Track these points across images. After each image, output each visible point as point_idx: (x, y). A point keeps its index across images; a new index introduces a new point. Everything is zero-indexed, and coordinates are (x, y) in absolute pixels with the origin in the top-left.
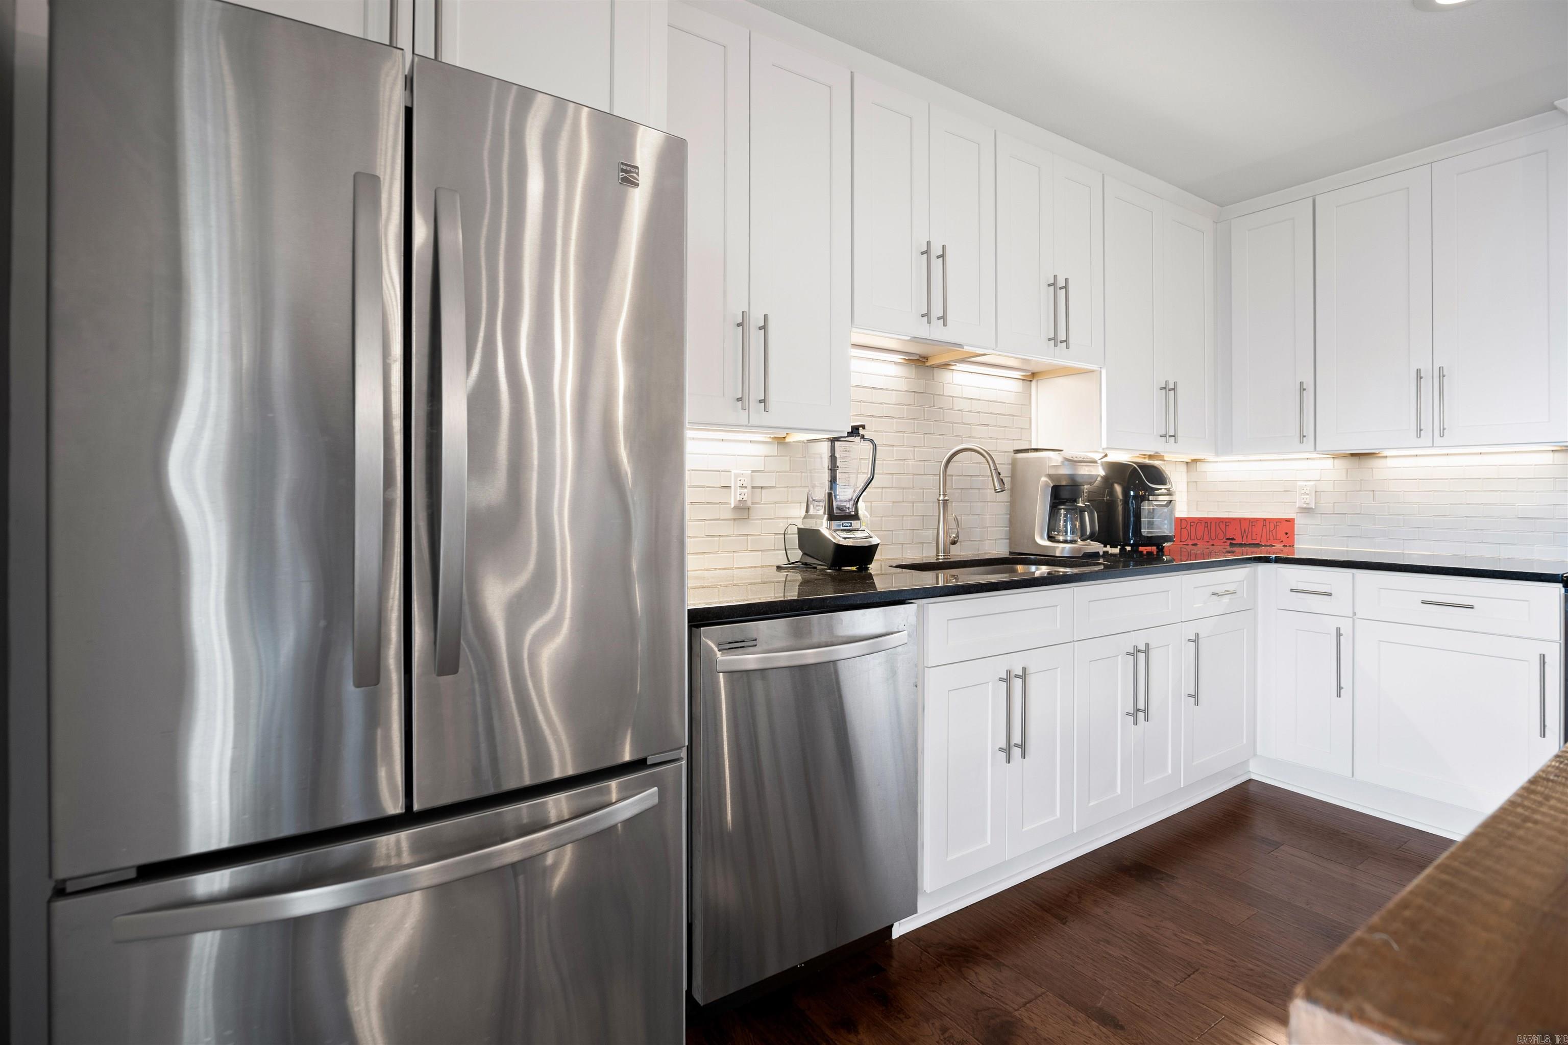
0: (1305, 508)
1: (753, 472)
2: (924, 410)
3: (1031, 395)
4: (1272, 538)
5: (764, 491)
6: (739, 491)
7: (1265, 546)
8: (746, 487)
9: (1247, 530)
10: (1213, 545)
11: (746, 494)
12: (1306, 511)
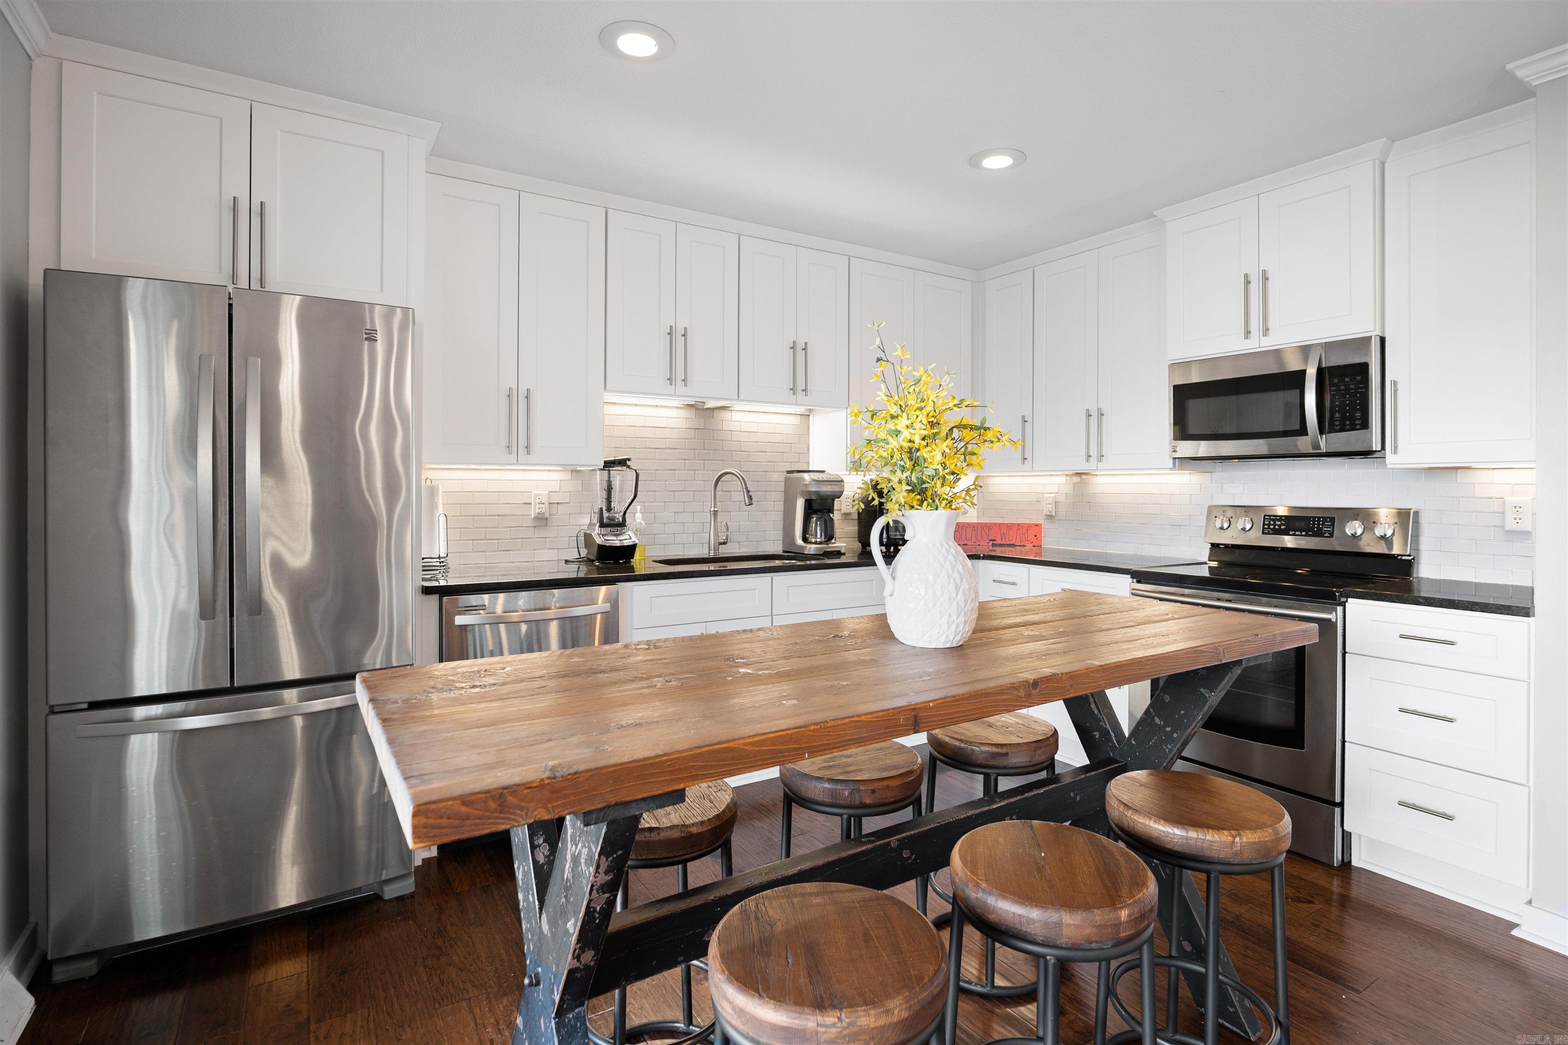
0: (1049, 515)
1: (550, 492)
2: (704, 442)
3: (809, 426)
4: (1024, 540)
5: (559, 506)
6: (538, 506)
7: (1019, 546)
8: (544, 504)
9: (1005, 533)
10: (979, 545)
11: (544, 509)
12: (1050, 517)
